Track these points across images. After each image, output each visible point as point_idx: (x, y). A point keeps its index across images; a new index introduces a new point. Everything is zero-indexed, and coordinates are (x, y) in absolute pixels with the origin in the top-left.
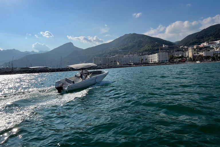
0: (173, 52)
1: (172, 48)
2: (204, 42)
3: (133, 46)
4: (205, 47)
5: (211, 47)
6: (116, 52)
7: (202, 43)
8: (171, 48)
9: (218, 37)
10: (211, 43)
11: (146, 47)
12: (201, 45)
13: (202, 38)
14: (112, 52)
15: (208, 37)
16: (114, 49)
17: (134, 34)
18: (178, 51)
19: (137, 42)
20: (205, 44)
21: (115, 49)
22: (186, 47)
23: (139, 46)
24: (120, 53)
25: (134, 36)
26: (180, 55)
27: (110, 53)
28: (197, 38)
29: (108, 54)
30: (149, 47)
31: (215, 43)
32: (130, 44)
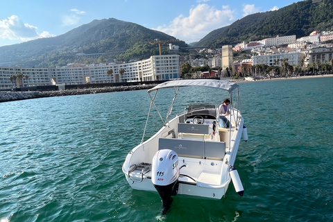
0: (188, 59)
1: (186, 51)
2: (240, 43)
3: (109, 46)
4: (243, 52)
5: (253, 51)
6: (72, 58)
7: (236, 44)
8: (183, 51)
9: (263, 34)
10: (253, 45)
11: (136, 48)
12: (237, 48)
13: (236, 35)
14: (59, 58)
15: (246, 33)
16: (66, 50)
17: (112, 20)
18: (198, 57)
19: (117, 37)
20: (243, 46)
21: (69, 51)
22: (210, 51)
23: (121, 46)
24: (81, 60)
25: (112, 24)
26: (202, 66)
27: (55, 60)
28: (228, 36)
29: (51, 61)
30: (141, 47)
31: (259, 44)
32: (102, 41)
